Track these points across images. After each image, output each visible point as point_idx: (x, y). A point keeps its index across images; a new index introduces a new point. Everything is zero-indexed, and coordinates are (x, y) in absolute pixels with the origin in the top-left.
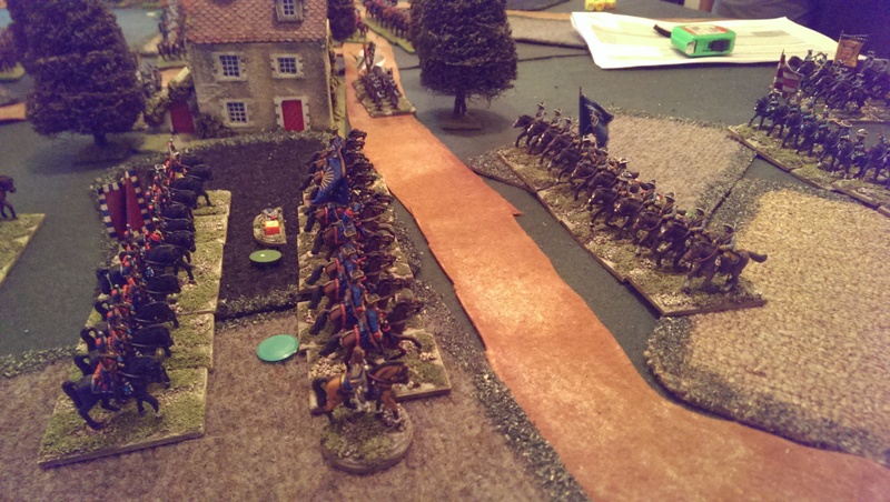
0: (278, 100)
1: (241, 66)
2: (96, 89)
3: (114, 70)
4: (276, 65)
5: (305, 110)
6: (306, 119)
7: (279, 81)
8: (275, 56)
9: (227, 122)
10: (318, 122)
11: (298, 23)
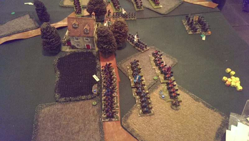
0: (86, 44)
1: (79, 39)
2: (52, 45)
3: (55, 42)
4: (85, 39)
5: (90, 46)
6: (91, 47)
7: (85, 42)
8: (85, 38)
9: (76, 47)
10: (93, 48)
11: (88, 33)
